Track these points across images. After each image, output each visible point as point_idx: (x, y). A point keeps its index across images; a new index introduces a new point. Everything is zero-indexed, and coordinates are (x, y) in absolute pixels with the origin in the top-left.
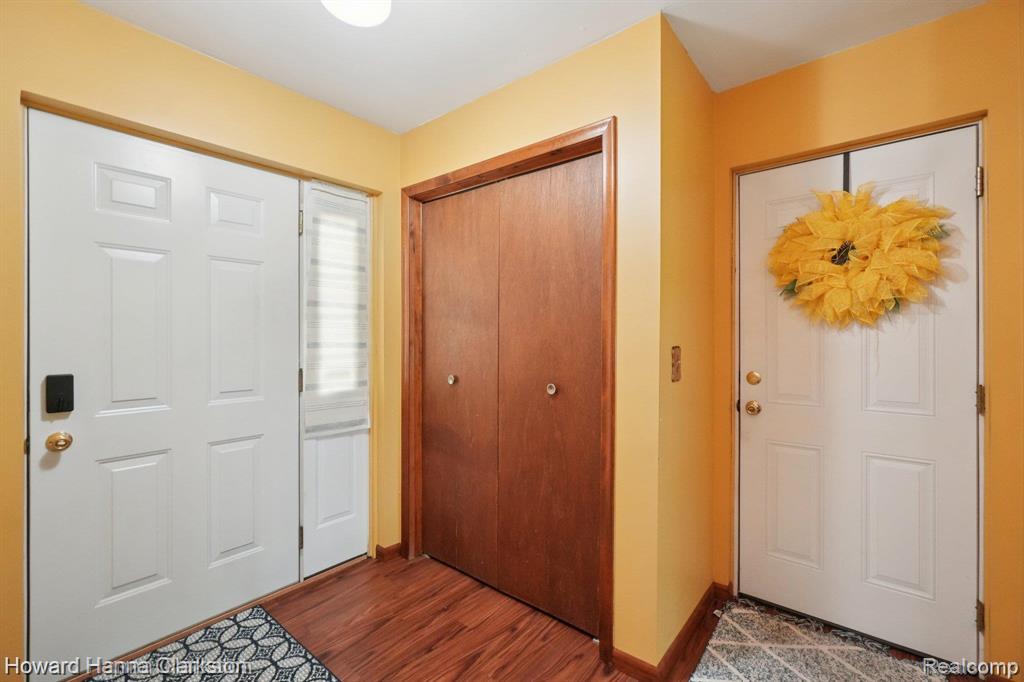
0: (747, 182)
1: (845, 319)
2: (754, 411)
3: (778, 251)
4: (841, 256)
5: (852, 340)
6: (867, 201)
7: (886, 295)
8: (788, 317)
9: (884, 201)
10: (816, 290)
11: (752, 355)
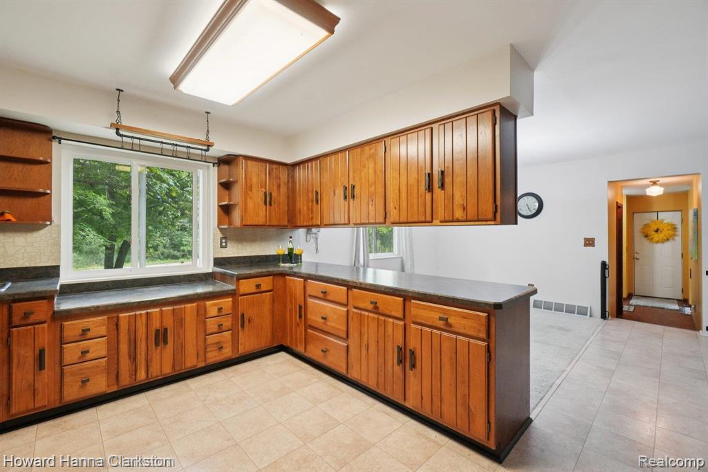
0: (635, 214)
1: (657, 242)
2: (637, 259)
3: (643, 229)
4: (657, 231)
5: (659, 246)
6: (662, 221)
7: (665, 238)
8: (645, 241)
9: (665, 222)
10: (652, 237)
11: (637, 248)
